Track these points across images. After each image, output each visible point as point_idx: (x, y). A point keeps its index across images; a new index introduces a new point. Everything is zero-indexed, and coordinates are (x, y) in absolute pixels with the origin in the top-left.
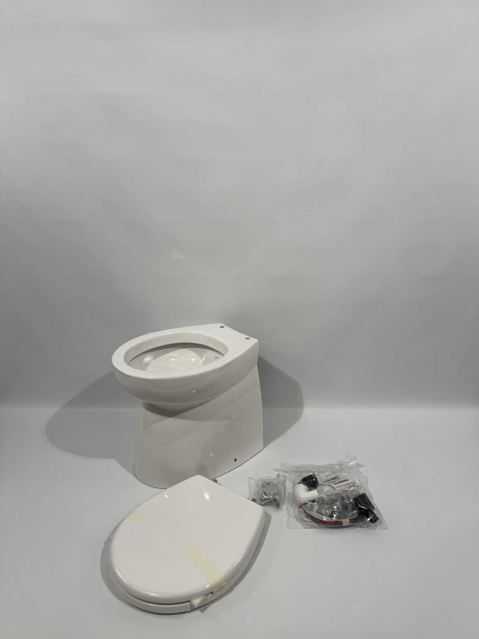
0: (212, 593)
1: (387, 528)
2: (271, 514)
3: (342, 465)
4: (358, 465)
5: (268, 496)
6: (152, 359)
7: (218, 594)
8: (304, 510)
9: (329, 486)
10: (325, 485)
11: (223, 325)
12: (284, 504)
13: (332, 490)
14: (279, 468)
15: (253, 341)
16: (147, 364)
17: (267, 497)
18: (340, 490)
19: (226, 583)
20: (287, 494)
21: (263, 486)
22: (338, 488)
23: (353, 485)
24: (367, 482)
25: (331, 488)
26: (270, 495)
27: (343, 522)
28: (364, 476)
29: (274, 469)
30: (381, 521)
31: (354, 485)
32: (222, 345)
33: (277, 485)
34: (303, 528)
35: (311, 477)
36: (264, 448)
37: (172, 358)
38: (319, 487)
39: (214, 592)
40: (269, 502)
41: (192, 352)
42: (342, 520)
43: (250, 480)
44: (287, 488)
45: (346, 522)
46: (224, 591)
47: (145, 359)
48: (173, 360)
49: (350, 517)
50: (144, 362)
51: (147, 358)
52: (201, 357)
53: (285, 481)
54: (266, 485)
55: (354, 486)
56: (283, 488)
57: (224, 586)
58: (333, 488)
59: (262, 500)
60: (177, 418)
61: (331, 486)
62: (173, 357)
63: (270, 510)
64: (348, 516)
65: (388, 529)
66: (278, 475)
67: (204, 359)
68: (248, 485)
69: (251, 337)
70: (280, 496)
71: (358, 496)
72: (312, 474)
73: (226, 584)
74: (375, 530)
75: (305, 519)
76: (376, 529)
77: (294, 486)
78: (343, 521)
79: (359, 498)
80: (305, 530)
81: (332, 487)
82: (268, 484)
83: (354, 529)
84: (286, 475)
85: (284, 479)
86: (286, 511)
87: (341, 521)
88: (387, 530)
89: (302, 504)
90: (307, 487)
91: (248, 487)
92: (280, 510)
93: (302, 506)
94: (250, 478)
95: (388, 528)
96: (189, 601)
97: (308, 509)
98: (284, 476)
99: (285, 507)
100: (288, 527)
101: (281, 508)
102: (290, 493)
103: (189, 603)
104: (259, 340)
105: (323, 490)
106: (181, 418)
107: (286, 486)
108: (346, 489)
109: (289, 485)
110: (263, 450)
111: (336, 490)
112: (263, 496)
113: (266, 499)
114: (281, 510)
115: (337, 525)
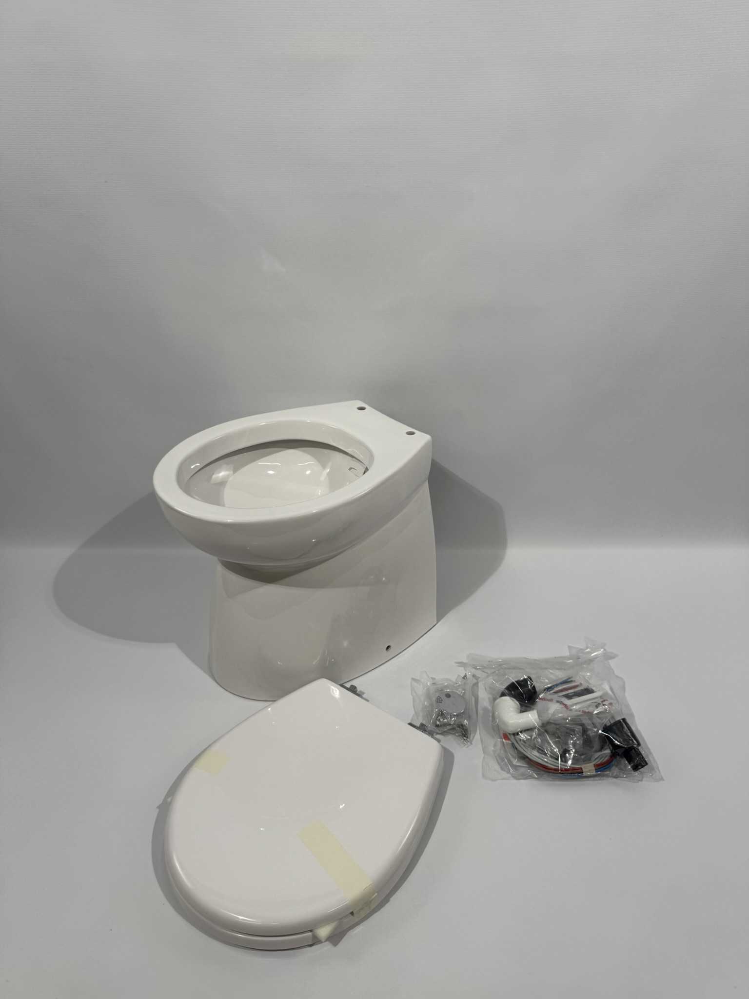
0: (352, 913)
1: (662, 779)
2: (453, 751)
3: (579, 658)
4: (608, 656)
5: (447, 719)
6: (232, 472)
7: (363, 914)
8: (513, 744)
9: (558, 702)
10: (551, 700)
11: (363, 405)
12: (476, 731)
13: (565, 709)
14: (465, 661)
15: (422, 439)
16: (222, 483)
17: (445, 720)
18: (580, 711)
19: (376, 894)
20: (480, 711)
21: (439, 700)
22: (574, 707)
23: (602, 702)
24: (623, 688)
25: (562, 706)
26: (451, 718)
27: (584, 770)
28: (617, 677)
29: (456, 663)
30: (653, 769)
31: (604, 701)
32: (361, 444)
33: (463, 697)
34: (512, 778)
35: (523, 683)
36: (438, 621)
37: (270, 470)
38: (539, 703)
39: (354, 912)
40: (451, 729)
41: (308, 457)
42: (583, 766)
43: (415, 684)
44: (479, 698)
45: (588, 768)
46: (373, 907)
47: (214, 476)
48: (271, 472)
49: (597, 760)
50: (212, 481)
51: (219, 473)
52: (324, 467)
53: (476, 684)
54: (444, 697)
55: (604, 703)
56: (473, 699)
57: (372, 900)
58: (566, 706)
59: (437, 726)
60: (281, 585)
61: (561, 703)
62: (272, 468)
63: (452, 742)
64: (593, 759)
65: (664, 780)
66: (465, 676)
67: (329, 470)
68: (412, 694)
69: (416, 429)
70: (469, 718)
71: (612, 722)
72: (525, 677)
73: (376, 896)
74: (640, 782)
75: (515, 762)
76: (642, 780)
77: (495, 699)
78: (583, 768)
79: (614, 728)
80: (515, 781)
81: (563, 704)
82: (448, 696)
83: (603, 780)
84: (479, 673)
85: (475, 681)
86: (480, 746)
87: (581, 769)
88: (661, 782)
89: (510, 734)
90: (517, 702)
91: (411, 697)
92: (469, 743)
93: (510, 736)
94: (413, 679)
95: (664, 778)
96: (311, 931)
97: (521, 745)
98: (474, 676)
99: (477, 736)
100: (484, 776)
101: (471, 739)
102: (485, 710)
103: (310, 934)
104: (432, 437)
105: (548, 710)
106: (289, 585)
107: (478, 695)
108: (590, 709)
109: (484, 696)
110: (436, 626)
111: (571, 710)
112: (440, 719)
113: (445, 725)
114: (471, 744)
115: (575, 774)
